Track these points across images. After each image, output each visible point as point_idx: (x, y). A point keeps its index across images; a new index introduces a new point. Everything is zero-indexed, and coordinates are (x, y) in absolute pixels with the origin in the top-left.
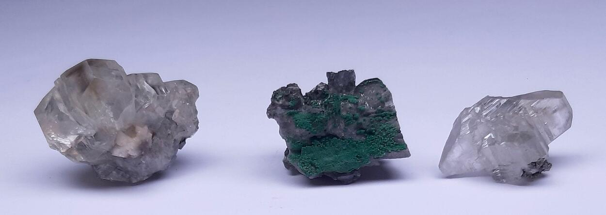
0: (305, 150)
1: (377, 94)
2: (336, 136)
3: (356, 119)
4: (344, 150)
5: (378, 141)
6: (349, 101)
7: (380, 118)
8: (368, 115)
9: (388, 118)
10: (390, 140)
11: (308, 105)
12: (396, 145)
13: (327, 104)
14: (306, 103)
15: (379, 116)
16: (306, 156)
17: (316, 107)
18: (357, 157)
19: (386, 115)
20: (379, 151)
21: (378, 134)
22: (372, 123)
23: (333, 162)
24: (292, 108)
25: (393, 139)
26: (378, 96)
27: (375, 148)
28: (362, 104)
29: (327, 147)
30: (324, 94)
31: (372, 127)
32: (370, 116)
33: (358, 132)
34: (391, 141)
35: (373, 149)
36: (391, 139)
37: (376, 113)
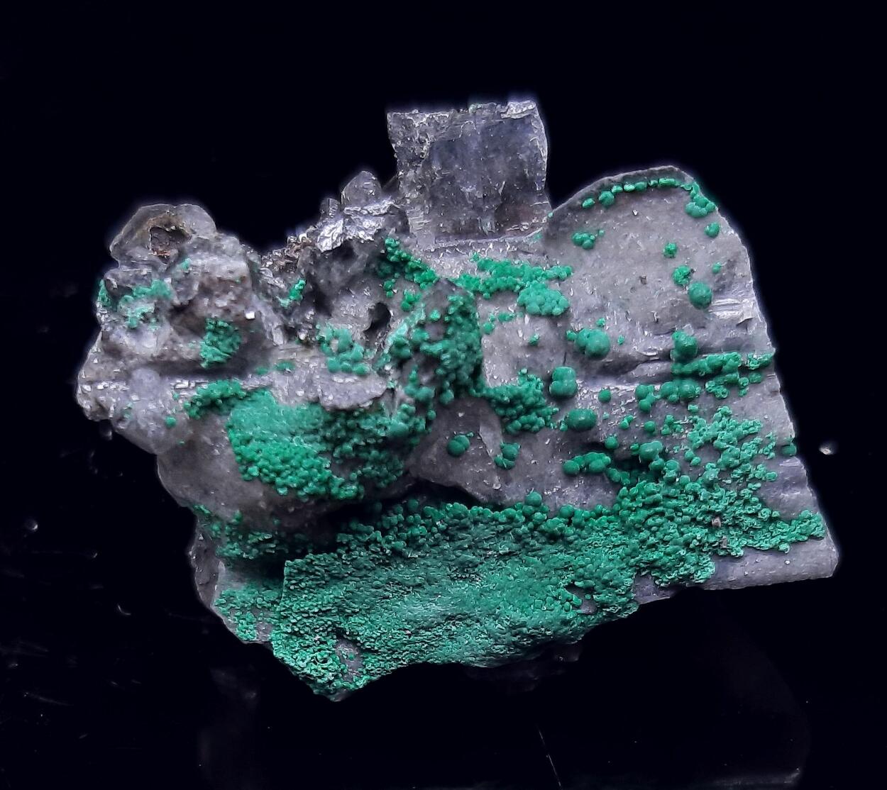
0: (300, 572)
1: (671, 254)
2: (458, 494)
3: (563, 399)
4: (501, 556)
5: (677, 509)
6: (523, 306)
7: (688, 386)
8: (621, 368)
9: (732, 385)
10: (739, 498)
11: (307, 344)
12: (772, 520)
13: (407, 351)
14: (290, 332)
15: (683, 376)
16: (308, 602)
17: (348, 372)
18: (571, 587)
19: (717, 371)
20: (682, 559)
21: (680, 473)
22: (645, 413)
23: (450, 618)
24: (215, 371)
25: (754, 493)
26: (672, 264)
27: (665, 542)
28: (589, 312)
29: (419, 548)
30: (383, 258)
31: (650, 434)
32: (634, 373)
33: (574, 464)
34: (747, 502)
35: (653, 546)
36: (746, 492)
37: (665, 356)
